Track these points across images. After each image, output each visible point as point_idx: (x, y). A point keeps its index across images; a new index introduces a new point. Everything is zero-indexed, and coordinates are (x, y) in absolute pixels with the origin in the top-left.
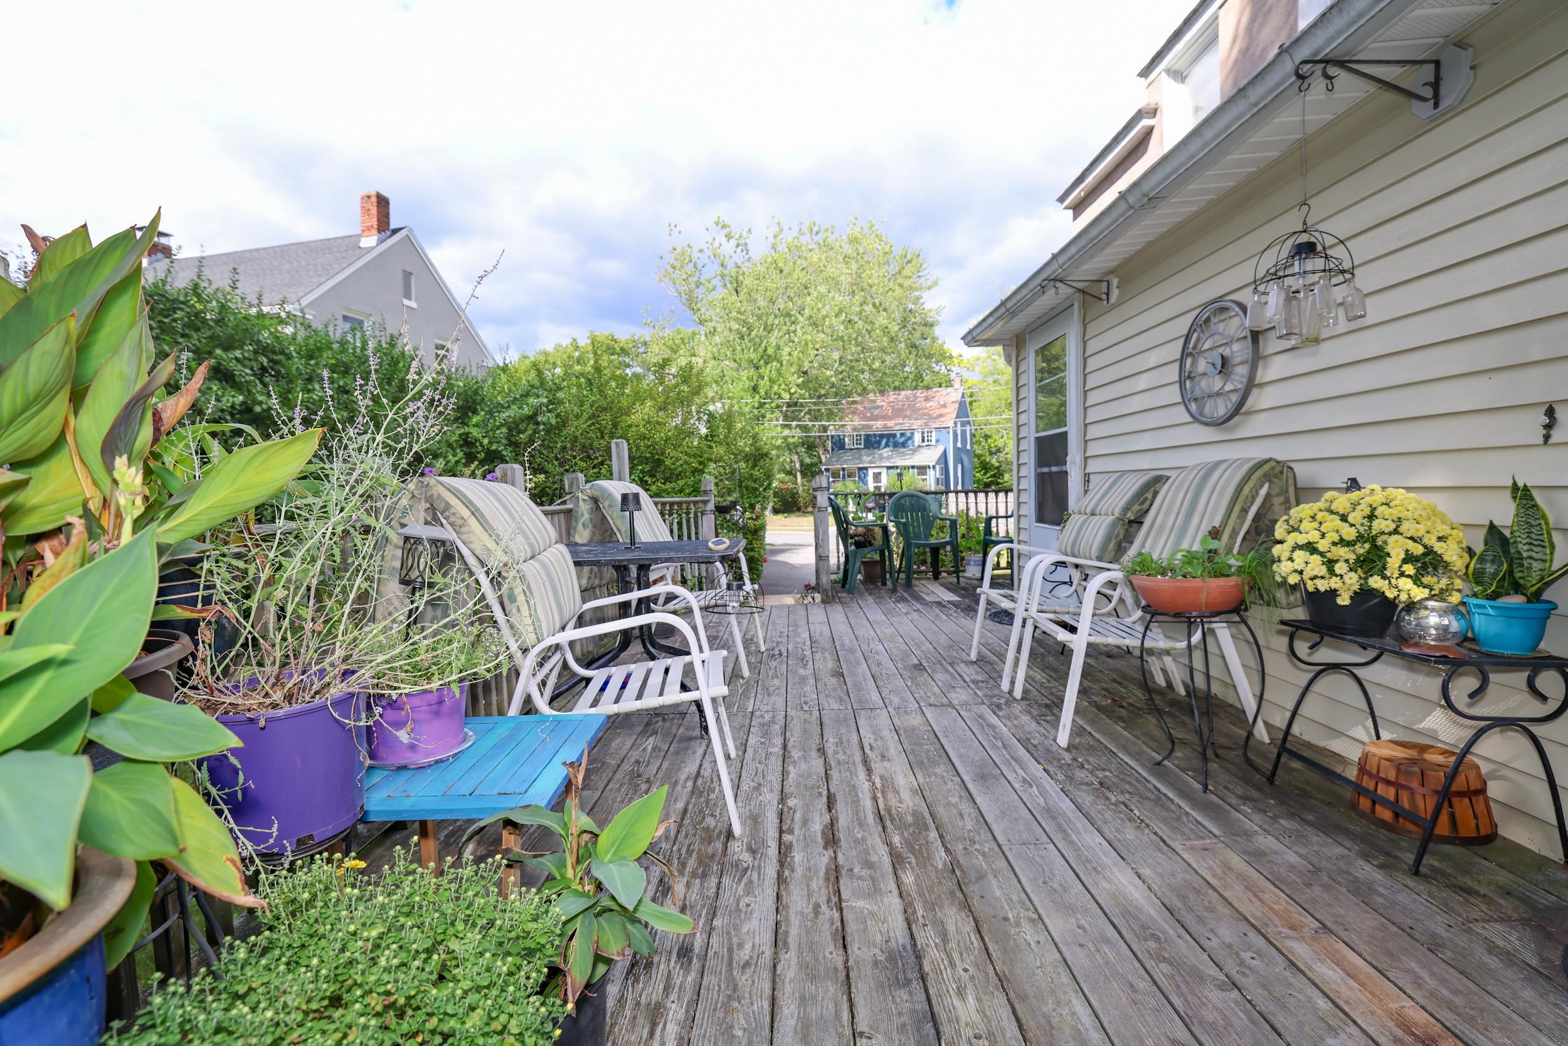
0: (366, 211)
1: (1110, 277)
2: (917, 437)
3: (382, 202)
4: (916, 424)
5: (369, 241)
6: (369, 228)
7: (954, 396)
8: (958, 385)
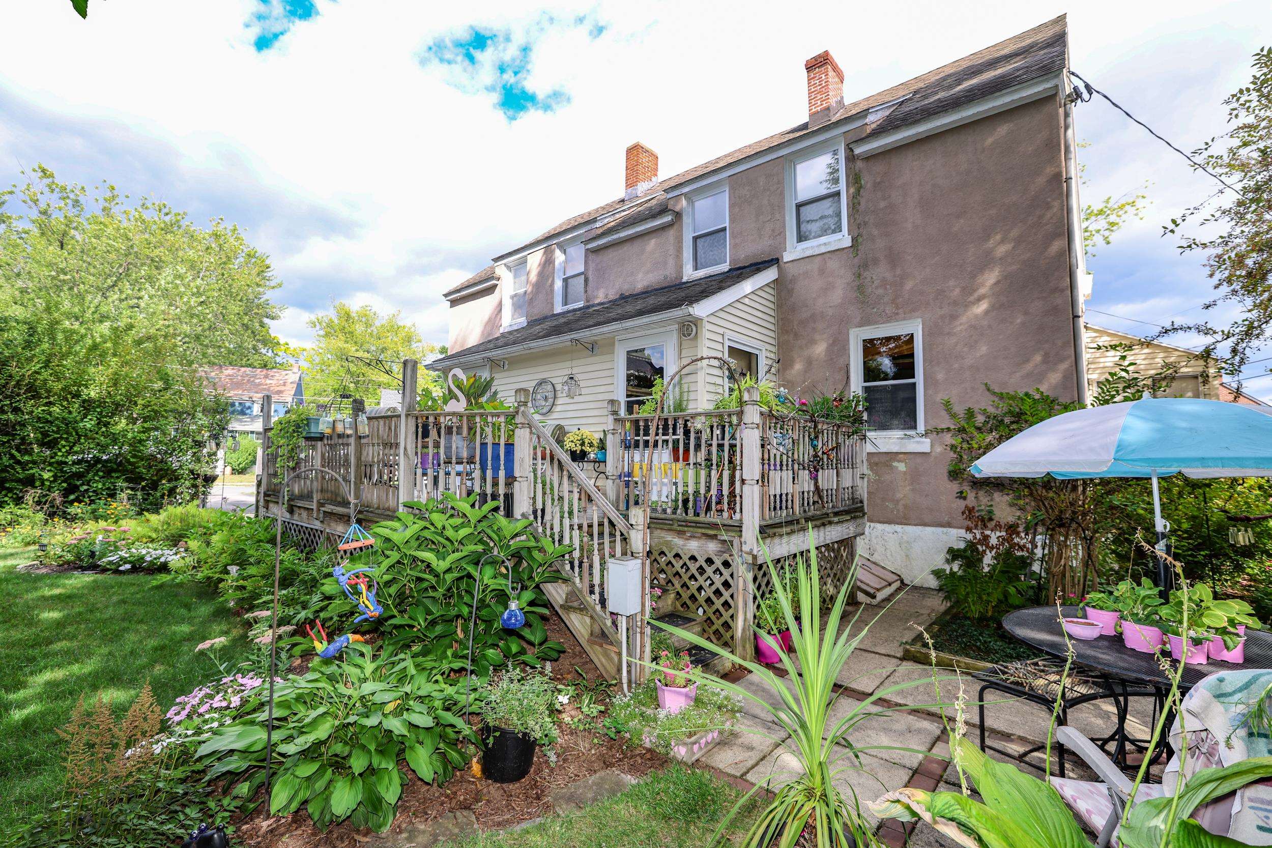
1: (505, 360)
2: (256, 409)
7: (293, 377)
8: (296, 370)
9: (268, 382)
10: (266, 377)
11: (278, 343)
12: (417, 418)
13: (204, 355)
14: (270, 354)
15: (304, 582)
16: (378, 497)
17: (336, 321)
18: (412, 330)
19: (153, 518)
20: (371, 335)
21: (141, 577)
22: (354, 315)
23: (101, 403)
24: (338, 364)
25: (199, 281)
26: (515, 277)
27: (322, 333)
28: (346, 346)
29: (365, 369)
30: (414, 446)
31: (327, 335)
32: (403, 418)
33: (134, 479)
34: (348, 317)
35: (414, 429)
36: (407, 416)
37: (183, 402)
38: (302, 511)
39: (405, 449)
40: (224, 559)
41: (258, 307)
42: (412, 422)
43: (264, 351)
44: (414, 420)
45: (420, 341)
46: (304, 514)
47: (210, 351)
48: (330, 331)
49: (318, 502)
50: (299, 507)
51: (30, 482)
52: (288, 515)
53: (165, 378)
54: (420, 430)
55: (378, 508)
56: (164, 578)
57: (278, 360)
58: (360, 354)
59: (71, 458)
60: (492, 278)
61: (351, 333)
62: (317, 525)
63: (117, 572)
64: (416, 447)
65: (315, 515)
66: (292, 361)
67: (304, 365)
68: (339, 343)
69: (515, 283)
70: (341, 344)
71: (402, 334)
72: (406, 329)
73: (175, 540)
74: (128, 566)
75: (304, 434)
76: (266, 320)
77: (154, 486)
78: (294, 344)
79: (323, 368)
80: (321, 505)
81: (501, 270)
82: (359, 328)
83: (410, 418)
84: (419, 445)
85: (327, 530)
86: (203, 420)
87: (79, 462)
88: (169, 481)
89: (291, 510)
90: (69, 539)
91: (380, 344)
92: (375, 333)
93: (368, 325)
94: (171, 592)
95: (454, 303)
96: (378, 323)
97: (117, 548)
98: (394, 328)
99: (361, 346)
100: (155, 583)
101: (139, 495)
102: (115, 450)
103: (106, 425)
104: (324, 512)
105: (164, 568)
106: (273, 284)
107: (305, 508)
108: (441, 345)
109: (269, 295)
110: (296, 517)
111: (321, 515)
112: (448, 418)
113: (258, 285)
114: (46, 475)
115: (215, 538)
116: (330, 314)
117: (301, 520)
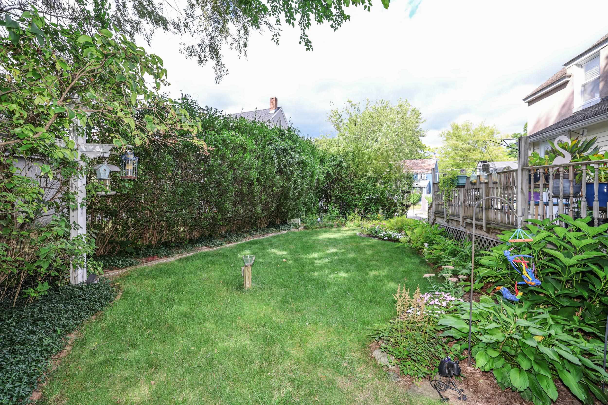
0: (271, 103)
1: (584, 129)
2: (419, 177)
3: (276, 100)
4: (419, 172)
5: (272, 111)
6: (272, 108)
7: (433, 161)
8: (434, 158)
9: (423, 165)
10: (422, 163)
11: (425, 147)
12: (530, 171)
13: (399, 156)
14: (423, 153)
15: (462, 256)
16: (501, 217)
17: (451, 132)
18: (494, 128)
19: (391, 220)
20: (470, 135)
21: (392, 243)
22: (460, 126)
23: (372, 177)
24: (454, 152)
25: (395, 126)
26: (586, 70)
27: (445, 139)
28: (457, 142)
29: (467, 153)
30: (528, 187)
31: (447, 139)
32: (520, 172)
33: (384, 206)
34: (457, 128)
35: (527, 177)
36: (522, 170)
37: (397, 175)
38: (453, 222)
39: (522, 189)
40: (422, 240)
41: (417, 132)
42: (526, 174)
43: (420, 151)
44: (527, 172)
45: (499, 133)
46: (455, 223)
47: (401, 154)
48: (449, 137)
49: (463, 217)
50: (452, 220)
51: (356, 206)
52: (446, 223)
53: (390, 166)
54: (532, 177)
55: (502, 222)
56: (399, 244)
57: (426, 154)
58: (464, 146)
59: (365, 198)
60: (565, 77)
61: (459, 136)
62: (462, 229)
63: (383, 239)
64: (530, 188)
65: (461, 224)
66: (432, 154)
67: (438, 155)
68: (454, 141)
69: (586, 74)
70: (455, 142)
71: (488, 131)
72: (490, 128)
73: (400, 230)
74: (387, 238)
75: (456, 184)
76: (420, 138)
77: (389, 209)
78: (432, 147)
79: (446, 155)
80: (464, 219)
81: (572, 70)
82: (463, 133)
83: (524, 171)
84: (532, 186)
85: (468, 232)
86: (404, 182)
87: (368, 199)
88: (394, 207)
89: (448, 221)
90: (369, 226)
91: (475, 139)
92: (472, 134)
93: (468, 130)
94: (402, 250)
95: (530, 103)
96: (473, 128)
97: (382, 231)
98: (483, 129)
99: (465, 141)
100: (397, 246)
101: (386, 212)
102: (377, 195)
103: (374, 185)
104: (466, 223)
105: (398, 240)
106: (422, 120)
107: (455, 220)
108: (513, 133)
109: (421, 126)
110: (450, 224)
111: (465, 224)
112: (555, 169)
113: (417, 122)
114: (360, 204)
115: (415, 231)
116: (449, 129)
117: (453, 226)
